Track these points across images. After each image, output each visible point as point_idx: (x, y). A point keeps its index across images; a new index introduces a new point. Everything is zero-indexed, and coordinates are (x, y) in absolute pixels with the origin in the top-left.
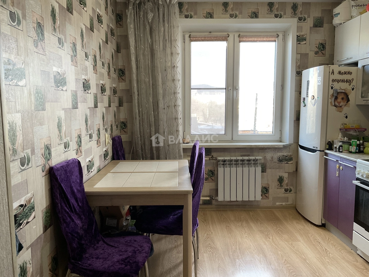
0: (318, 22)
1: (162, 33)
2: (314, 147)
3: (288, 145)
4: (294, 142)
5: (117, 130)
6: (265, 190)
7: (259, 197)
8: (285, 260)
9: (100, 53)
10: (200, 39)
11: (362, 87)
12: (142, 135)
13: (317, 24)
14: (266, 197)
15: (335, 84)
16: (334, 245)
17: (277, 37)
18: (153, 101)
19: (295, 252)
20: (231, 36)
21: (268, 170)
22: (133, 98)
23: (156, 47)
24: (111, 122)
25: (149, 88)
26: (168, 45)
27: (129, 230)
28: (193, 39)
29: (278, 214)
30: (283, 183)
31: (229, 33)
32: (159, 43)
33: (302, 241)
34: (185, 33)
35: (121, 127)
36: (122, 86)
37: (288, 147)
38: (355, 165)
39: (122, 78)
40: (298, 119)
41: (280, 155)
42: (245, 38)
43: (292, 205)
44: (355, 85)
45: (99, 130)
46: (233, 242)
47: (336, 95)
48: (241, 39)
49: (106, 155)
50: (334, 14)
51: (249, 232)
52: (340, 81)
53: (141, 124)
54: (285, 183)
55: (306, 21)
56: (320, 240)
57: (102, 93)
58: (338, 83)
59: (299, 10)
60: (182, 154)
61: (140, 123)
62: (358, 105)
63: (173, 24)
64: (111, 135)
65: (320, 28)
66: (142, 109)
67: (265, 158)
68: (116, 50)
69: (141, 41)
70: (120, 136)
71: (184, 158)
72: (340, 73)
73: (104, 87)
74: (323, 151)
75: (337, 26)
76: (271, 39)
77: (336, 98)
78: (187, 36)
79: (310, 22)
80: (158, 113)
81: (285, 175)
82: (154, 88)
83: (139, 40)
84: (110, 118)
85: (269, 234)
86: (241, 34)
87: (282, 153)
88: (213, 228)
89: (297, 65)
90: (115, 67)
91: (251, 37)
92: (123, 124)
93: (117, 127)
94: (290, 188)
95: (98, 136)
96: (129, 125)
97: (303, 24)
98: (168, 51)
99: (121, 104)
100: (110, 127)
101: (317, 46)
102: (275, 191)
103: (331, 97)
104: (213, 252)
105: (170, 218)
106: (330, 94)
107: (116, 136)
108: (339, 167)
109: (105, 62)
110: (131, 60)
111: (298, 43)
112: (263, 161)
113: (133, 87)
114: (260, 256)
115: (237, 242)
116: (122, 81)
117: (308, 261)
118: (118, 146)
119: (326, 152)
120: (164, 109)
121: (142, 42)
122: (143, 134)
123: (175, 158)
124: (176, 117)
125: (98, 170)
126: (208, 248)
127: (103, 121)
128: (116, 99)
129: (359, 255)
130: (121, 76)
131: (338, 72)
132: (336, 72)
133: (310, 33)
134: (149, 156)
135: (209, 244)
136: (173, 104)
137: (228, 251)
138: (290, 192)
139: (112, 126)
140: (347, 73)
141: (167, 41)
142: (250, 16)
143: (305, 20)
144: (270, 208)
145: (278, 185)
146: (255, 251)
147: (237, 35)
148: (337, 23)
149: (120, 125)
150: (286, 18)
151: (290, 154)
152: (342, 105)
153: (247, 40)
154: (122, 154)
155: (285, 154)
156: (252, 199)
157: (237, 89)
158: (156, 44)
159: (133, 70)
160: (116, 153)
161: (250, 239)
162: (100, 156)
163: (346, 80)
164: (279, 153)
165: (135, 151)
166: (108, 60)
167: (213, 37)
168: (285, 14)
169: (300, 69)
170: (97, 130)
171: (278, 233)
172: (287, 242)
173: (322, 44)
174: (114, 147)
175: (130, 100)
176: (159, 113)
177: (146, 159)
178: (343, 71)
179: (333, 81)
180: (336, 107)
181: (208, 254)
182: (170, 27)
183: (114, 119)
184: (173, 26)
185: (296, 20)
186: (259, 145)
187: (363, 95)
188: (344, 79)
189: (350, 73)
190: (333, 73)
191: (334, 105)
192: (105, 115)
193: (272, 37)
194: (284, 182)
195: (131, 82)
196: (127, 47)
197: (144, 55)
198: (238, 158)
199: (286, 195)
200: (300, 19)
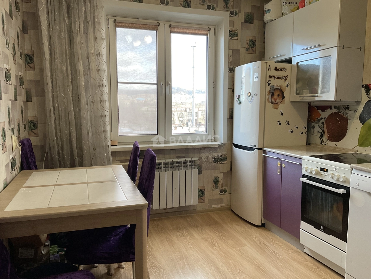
0: (249, 18)
1: (83, 13)
2: (251, 145)
3: (223, 144)
4: (228, 141)
5: (25, 131)
6: (201, 193)
7: (196, 201)
8: (239, 270)
9: (4, 27)
10: (127, 25)
11: (296, 84)
12: (59, 137)
13: (247, 19)
14: (202, 200)
15: (272, 80)
16: (280, 246)
17: (209, 31)
18: (72, 95)
19: (245, 259)
20: (162, 25)
21: (204, 172)
22: (46, 91)
23: (75, 29)
24: (18, 120)
25: (68, 79)
26: (91, 28)
27: (51, 259)
28: (118, 24)
29: (215, 217)
30: (219, 184)
31: (159, 22)
32: (79, 25)
33: (248, 245)
34: (108, 17)
35: (30, 127)
36: (30, 75)
37: (222, 147)
38: (300, 162)
39: (30, 66)
40: (231, 117)
41: (215, 155)
42: (177, 29)
43: (227, 207)
44: (289, 82)
45: (4, 130)
46: (179, 256)
47: (273, 92)
48: (172, 30)
49: (13, 165)
50: (265, 10)
51: (193, 241)
52: (276, 77)
53: (57, 124)
54: (220, 184)
55: (237, 16)
56: (265, 241)
57: (7, 81)
58: (274, 79)
59: (231, 3)
60: (111, 158)
61: (55, 122)
62: (292, 102)
63: (97, 4)
64: (18, 137)
65: (250, 24)
66: (58, 105)
67: (200, 159)
68: (22, 30)
69: (55, 20)
70: (30, 139)
71: (113, 163)
72: (276, 69)
73: (9, 73)
74: (262, 149)
75: (268, 23)
76: (203, 32)
77: (273, 95)
78: (111, 21)
79: (240, 18)
80: (80, 110)
81: (220, 176)
82: (73, 79)
83: (53, 19)
84: (17, 115)
85: (214, 241)
86: (172, 24)
87: (217, 152)
88: (152, 242)
89: (230, 61)
90: (21, 50)
91: (183, 28)
92: (32, 124)
93: (25, 128)
94: (225, 189)
95: (3, 139)
96: (39, 125)
97: (234, 18)
98: (91, 36)
99: (28, 98)
100: (17, 128)
101: (248, 42)
102: (211, 193)
103: (268, 93)
104: (159, 272)
105: (111, 240)
106: (267, 91)
107: (25, 139)
108: (281, 165)
109: (9, 41)
110: (43, 44)
111: (230, 38)
112: (198, 163)
113: (45, 77)
114: (212, 269)
115: (184, 256)
116: (30, 69)
117: (262, 268)
118: (28, 151)
119: (265, 150)
120: (87, 104)
121: (57, 22)
122: (61, 136)
123: (103, 164)
124: (102, 115)
125: (5, 184)
126: (153, 268)
127: (9, 118)
128: (23, 92)
129: (306, 253)
130: (29, 63)
131: (274, 68)
132: (272, 68)
133: (242, 28)
134: (68, 162)
135: (153, 263)
136: (99, 99)
137: (176, 268)
138: (225, 193)
139: (19, 126)
140: (282, 70)
141: (90, 23)
142: (182, 4)
143: (236, 14)
144: (207, 212)
145: (214, 186)
146: (205, 264)
147: (167, 25)
148: (268, 19)
149: (29, 125)
150: (218, 10)
151: (224, 153)
152: (278, 102)
153: (179, 31)
154: (33, 161)
155: (220, 154)
156: (189, 203)
157: (170, 85)
158: (76, 27)
159: (46, 55)
160: (26, 161)
161: (196, 250)
162: (7, 166)
163: (281, 77)
164: (214, 152)
165: (49, 157)
166: (13, 40)
167: (141, 24)
168: (217, 6)
169: (233, 66)
170: (2, 130)
171: (222, 238)
172: (234, 248)
173: (252, 41)
174: (23, 153)
175: (42, 93)
176: (82, 111)
177: (65, 167)
178: (278, 67)
179: (270, 77)
180: (273, 104)
181: (154, 276)
182: (93, 7)
183: (21, 117)
184: (97, 6)
185: (228, 13)
186: (195, 145)
187: (298, 92)
188: (280, 75)
189: (285, 70)
190: (270, 69)
191: (271, 102)
192: (10, 111)
193: (204, 30)
194: (219, 182)
195: (42, 70)
196: (37, 26)
197: (60, 37)
198: (174, 160)
199: (222, 196)
200: (232, 13)
